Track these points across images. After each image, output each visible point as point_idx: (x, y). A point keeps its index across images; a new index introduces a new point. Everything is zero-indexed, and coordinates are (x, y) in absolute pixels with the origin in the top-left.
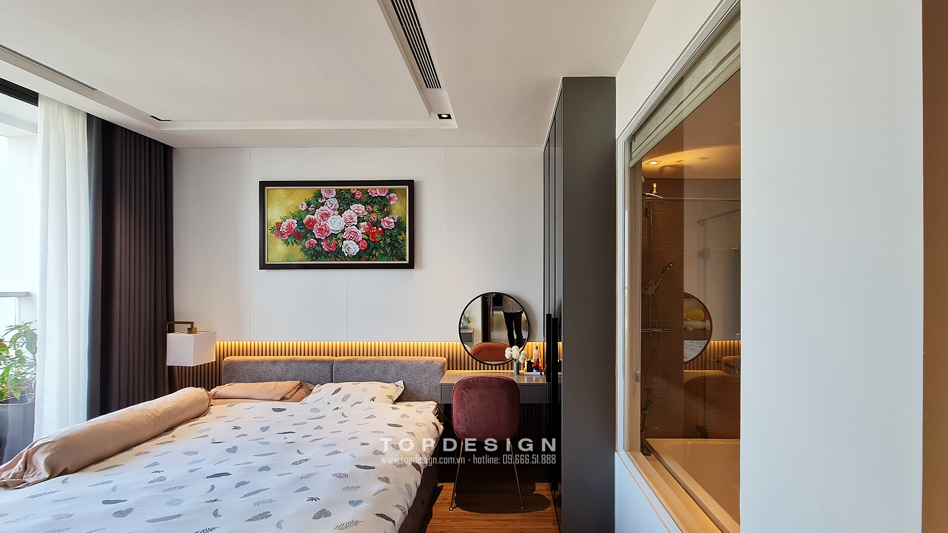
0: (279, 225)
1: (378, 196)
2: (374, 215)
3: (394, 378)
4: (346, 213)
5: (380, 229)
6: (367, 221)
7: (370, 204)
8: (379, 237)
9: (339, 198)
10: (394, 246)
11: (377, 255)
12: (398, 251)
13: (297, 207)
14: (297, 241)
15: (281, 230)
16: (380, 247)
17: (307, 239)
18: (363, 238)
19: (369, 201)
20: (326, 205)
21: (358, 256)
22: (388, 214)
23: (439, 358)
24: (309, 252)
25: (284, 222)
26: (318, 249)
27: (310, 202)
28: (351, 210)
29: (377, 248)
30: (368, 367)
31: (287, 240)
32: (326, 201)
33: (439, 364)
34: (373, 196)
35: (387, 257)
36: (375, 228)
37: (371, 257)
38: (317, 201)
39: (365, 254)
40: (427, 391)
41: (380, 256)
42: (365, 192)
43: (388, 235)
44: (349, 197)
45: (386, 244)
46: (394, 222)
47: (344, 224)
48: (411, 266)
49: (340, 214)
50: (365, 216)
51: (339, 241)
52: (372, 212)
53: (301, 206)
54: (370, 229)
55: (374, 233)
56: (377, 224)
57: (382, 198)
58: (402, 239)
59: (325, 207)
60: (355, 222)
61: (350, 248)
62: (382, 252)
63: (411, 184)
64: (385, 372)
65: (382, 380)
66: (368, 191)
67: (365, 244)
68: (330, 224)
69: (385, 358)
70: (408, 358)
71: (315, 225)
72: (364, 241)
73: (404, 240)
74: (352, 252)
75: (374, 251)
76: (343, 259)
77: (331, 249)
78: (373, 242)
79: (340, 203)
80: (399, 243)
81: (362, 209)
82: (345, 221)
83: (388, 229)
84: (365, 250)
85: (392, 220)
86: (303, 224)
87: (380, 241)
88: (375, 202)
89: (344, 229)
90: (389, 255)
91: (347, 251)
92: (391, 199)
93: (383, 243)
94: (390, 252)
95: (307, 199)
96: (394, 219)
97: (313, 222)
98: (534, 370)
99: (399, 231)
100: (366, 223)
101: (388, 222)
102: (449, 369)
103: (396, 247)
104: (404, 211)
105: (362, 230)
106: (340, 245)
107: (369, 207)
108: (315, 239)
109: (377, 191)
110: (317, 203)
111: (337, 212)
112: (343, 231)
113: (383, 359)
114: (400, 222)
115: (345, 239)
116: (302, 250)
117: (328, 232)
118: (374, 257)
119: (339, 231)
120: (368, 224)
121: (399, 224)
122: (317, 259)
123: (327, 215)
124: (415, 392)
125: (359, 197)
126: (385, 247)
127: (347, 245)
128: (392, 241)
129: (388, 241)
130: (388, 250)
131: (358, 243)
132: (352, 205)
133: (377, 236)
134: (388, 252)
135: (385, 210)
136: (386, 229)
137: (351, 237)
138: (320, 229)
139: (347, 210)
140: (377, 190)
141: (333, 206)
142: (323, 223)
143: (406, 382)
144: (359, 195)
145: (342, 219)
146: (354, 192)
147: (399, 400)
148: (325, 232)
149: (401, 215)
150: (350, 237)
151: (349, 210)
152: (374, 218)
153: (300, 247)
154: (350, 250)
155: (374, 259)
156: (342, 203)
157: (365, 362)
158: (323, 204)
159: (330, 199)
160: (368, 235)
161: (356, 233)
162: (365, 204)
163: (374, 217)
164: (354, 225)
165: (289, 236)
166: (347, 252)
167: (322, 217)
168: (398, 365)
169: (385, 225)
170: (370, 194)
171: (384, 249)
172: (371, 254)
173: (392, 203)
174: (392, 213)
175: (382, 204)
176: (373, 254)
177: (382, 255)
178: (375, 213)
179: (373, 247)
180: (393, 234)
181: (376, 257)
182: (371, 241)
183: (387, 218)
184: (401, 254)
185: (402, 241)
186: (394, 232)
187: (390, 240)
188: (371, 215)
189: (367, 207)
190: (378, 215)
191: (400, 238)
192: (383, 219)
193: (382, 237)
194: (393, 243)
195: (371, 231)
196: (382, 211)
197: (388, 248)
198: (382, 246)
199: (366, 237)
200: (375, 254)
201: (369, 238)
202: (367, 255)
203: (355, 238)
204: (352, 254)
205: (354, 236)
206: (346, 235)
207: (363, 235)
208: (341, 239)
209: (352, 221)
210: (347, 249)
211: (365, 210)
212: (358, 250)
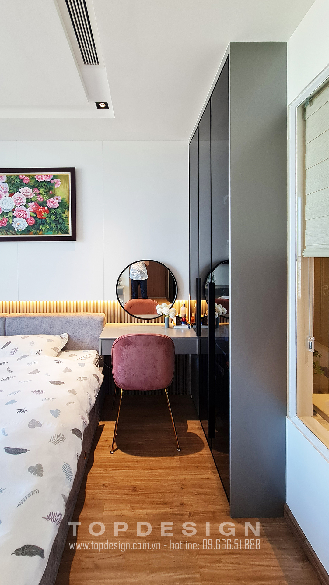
1: (44, 181)
2: (41, 197)
3: (60, 331)
4: (16, 195)
5: (46, 208)
6: (34, 202)
7: (37, 187)
8: (45, 215)
9: (10, 182)
10: (58, 222)
12: (62, 226)
18: (31, 216)
21: (27, 230)
22: (53, 196)
23: (99, 314)
28: (20, 192)
29: (43, 224)
30: (37, 322)
33: (99, 319)
34: (39, 181)
35: (52, 231)
36: (42, 207)
37: (38, 231)
39: (33, 228)
40: (88, 341)
41: (46, 230)
42: (33, 178)
43: (53, 213)
44: (18, 181)
45: (51, 221)
46: (59, 203)
47: (14, 204)
48: (73, 238)
49: (11, 195)
50: (32, 197)
51: (10, 218)
52: (39, 194)
54: (38, 208)
55: (40, 212)
57: (47, 182)
58: (65, 216)
60: (24, 202)
62: (48, 227)
63: (72, 171)
64: (51, 326)
65: (49, 333)
67: (32, 221)
68: (2, 204)
69: (52, 314)
70: (72, 313)
72: (32, 218)
73: (67, 217)
74: (22, 227)
75: (41, 227)
76: (13, 233)
77: (3, 225)
78: (40, 219)
80: (63, 220)
81: (30, 192)
82: (15, 201)
83: (53, 208)
84: (33, 225)
85: (56, 201)
87: (46, 218)
88: (42, 186)
89: (14, 208)
90: (54, 230)
92: (55, 183)
93: (49, 220)
94: (55, 227)
96: (58, 200)
98: (182, 324)
99: (63, 209)
101: (53, 203)
102: (107, 322)
103: (60, 223)
104: (67, 194)
105: (30, 209)
106: (11, 221)
107: (37, 191)
109: (42, 177)
111: (7, 194)
112: (13, 210)
113: (50, 315)
114: (64, 202)
115: (15, 217)
118: (41, 231)
119: (9, 209)
120: (35, 204)
121: (62, 204)
124: (78, 343)
125: (27, 182)
126: (50, 223)
127: (17, 221)
128: (57, 218)
129: (53, 218)
130: (54, 225)
131: (26, 220)
132: (21, 188)
134: (54, 227)
135: (51, 192)
136: (51, 208)
137: (21, 215)
139: (17, 192)
141: (4, 189)
143: (70, 334)
144: (26, 180)
145: (13, 200)
146: (23, 177)
147: (64, 349)
149: (64, 197)
150: (19, 215)
152: (40, 199)
154: (19, 225)
155: (41, 233)
156: (12, 186)
157: (34, 318)
159: (2, 184)
160: (35, 213)
161: (25, 211)
162: (32, 187)
163: (40, 198)
164: (23, 205)
166: (16, 227)
168: (63, 320)
169: (50, 205)
170: (37, 179)
171: (49, 224)
172: (38, 229)
173: (56, 187)
174: (57, 194)
175: (48, 188)
176: (40, 228)
177: (48, 230)
178: (41, 195)
179: (40, 222)
180: (58, 212)
181: (42, 231)
182: (38, 218)
183: (52, 199)
184: (65, 229)
185: (65, 218)
186: (58, 211)
187: (55, 217)
188: (38, 196)
189: (34, 190)
190: (44, 196)
191: (64, 215)
192: (48, 200)
193: (48, 214)
194: (57, 219)
195: (38, 210)
196: (47, 193)
197: (53, 223)
198: (48, 222)
199: (34, 215)
200: (42, 229)
201: (36, 215)
202: (35, 230)
203: (24, 216)
204: (22, 229)
205: (23, 214)
206: (16, 213)
207: (31, 213)
208: (11, 216)
209: (21, 201)
210: (17, 225)
211: (33, 192)
212: (27, 225)
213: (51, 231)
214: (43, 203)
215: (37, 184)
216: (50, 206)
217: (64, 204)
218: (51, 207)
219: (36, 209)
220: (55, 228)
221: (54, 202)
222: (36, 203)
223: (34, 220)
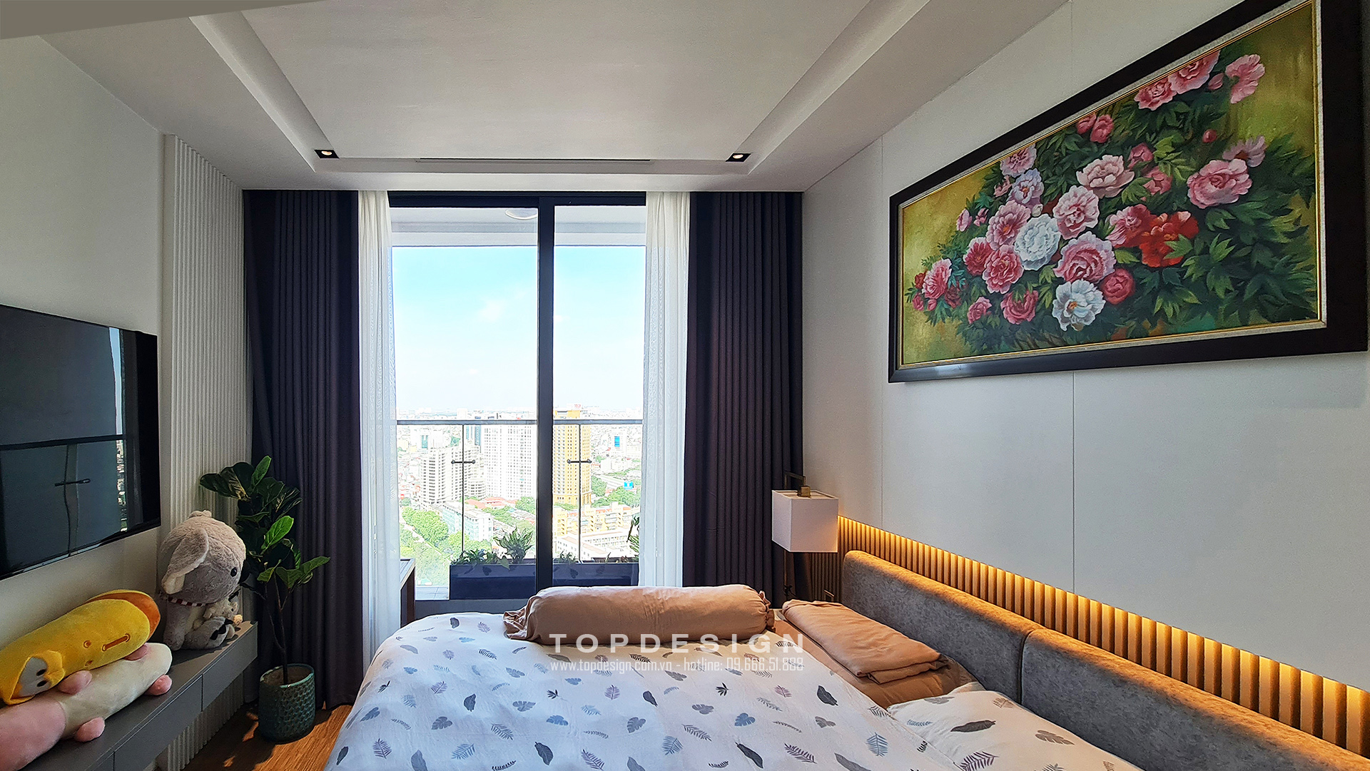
0: (920, 279)
1: (1177, 98)
2: (1160, 174)
4: (1066, 200)
5: (1185, 216)
6: (1131, 204)
7: (1142, 140)
8: (1177, 247)
9: (1047, 162)
10: (1248, 267)
11: (1169, 311)
12: (1273, 285)
13: (952, 226)
14: (951, 309)
15: (923, 291)
16: (1186, 282)
17: (969, 300)
18: (1117, 265)
19: (1140, 133)
20: (1013, 198)
21: (1102, 327)
22: (1217, 149)
24: (975, 333)
25: (929, 272)
26: (994, 321)
27: (976, 204)
28: (1078, 185)
29: (1169, 289)
31: (933, 311)
32: (1011, 188)
34: (1153, 108)
35: (1215, 314)
36: (1164, 217)
37: (1146, 323)
38: (992, 195)
39: (1125, 314)
41: (1184, 314)
42: (1129, 105)
43: (1218, 229)
44: (1073, 147)
45: (1209, 267)
46: (1250, 171)
47: (1059, 234)
49: (1048, 210)
50: (1124, 187)
51: (1044, 290)
52: (1152, 165)
53: (958, 222)
54: (1146, 225)
55: (1159, 236)
56: (1174, 197)
57: (1191, 97)
58: (1290, 228)
59: (1011, 204)
60: (1092, 220)
61: (1075, 304)
62: (1192, 299)
66: (1136, 99)
67: (1122, 284)
68: (1021, 247)
71: (988, 259)
72: (1123, 273)
74: (1082, 315)
75: (1159, 302)
76: (1055, 341)
77: (1023, 316)
78: (1153, 270)
79: (1048, 178)
80: (1277, 249)
81: (1115, 169)
82: (1062, 225)
83: (1220, 206)
84: (1128, 299)
85: (1238, 165)
86: (962, 266)
87: (1184, 259)
88: (1164, 125)
89: (1059, 251)
90: (1222, 308)
91: (1067, 315)
92: (1231, 84)
93: (1198, 264)
94: (1227, 291)
95: (970, 200)
96: (1247, 156)
97: (982, 252)
99: (1275, 197)
100: (1129, 209)
101: (1221, 180)
103: (1261, 269)
105: (1115, 238)
106: (1048, 299)
107: (1143, 154)
108: (988, 296)
109: (1168, 84)
110: (991, 200)
111: (1038, 208)
112: (1055, 259)
114: (1280, 159)
115: (1061, 281)
116: (960, 329)
117: (1016, 271)
118: (1160, 321)
119: (1043, 259)
120: (1137, 213)
121: (1274, 171)
122: (990, 350)
123: (1014, 225)
125: (1105, 132)
126: (1204, 277)
127: (1066, 297)
128: (1241, 245)
129: (1222, 250)
130: (1221, 286)
131: (1100, 285)
132: (1081, 169)
133: (1174, 242)
134: (1220, 293)
135: (1207, 135)
136: (1209, 208)
138: (997, 269)
139: (1067, 191)
140: (1172, 79)
141: (1029, 194)
142: (1004, 248)
144: (1102, 127)
145: (1054, 222)
146: (1089, 124)
148: (1010, 272)
149: (1283, 130)
150: (1074, 271)
151: (1073, 188)
152: (1158, 183)
153: (956, 322)
154: (1076, 309)
155: (1159, 327)
156: (1054, 174)
158: (1003, 200)
159: (1022, 178)
160: (1135, 251)
161: (1094, 251)
162: (1122, 148)
163: (1157, 181)
164: (1087, 229)
165: (937, 301)
166: (1065, 320)
167: (1001, 233)
169: (1204, 195)
170: (1142, 106)
171: (1201, 286)
172: (1145, 313)
173: (1235, 98)
174: (1240, 134)
175: (1193, 121)
176: (1157, 310)
177: (1194, 310)
178: (1161, 165)
179: (1156, 285)
180: (1245, 218)
181: (1166, 319)
182: (1146, 267)
183: (1214, 166)
184: (1287, 294)
185: (1288, 236)
186: (1248, 211)
187: (1229, 245)
188: (1149, 176)
189: (1131, 156)
190: (1176, 164)
191: (1283, 224)
192: (1195, 176)
193: (1193, 241)
194: (1242, 253)
195: (1146, 234)
196: (1191, 148)
197: (1217, 278)
198: (1191, 276)
199: (1129, 258)
200: (1162, 309)
201: (1139, 258)
202: (1133, 317)
203: (1091, 271)
204: (1083, 322)
205: (1089, 265)
206: (1063, 268)
207: (1118, 253)
208: (1050, 281)
209: (1082, 217)
210: (1069, 310)
211: (1126, 168)
212: (1100, 306)
213: (1208, 314)
214: (1168, 198)
215: (1141, 127)
216: (1202, 200)
217: (1281, 165)
218: (1208, 203)
219: (1139, 231)
220: (1231, 296)
221: (1223, 175)
222: (1140, 206)
223: (1131, 280)
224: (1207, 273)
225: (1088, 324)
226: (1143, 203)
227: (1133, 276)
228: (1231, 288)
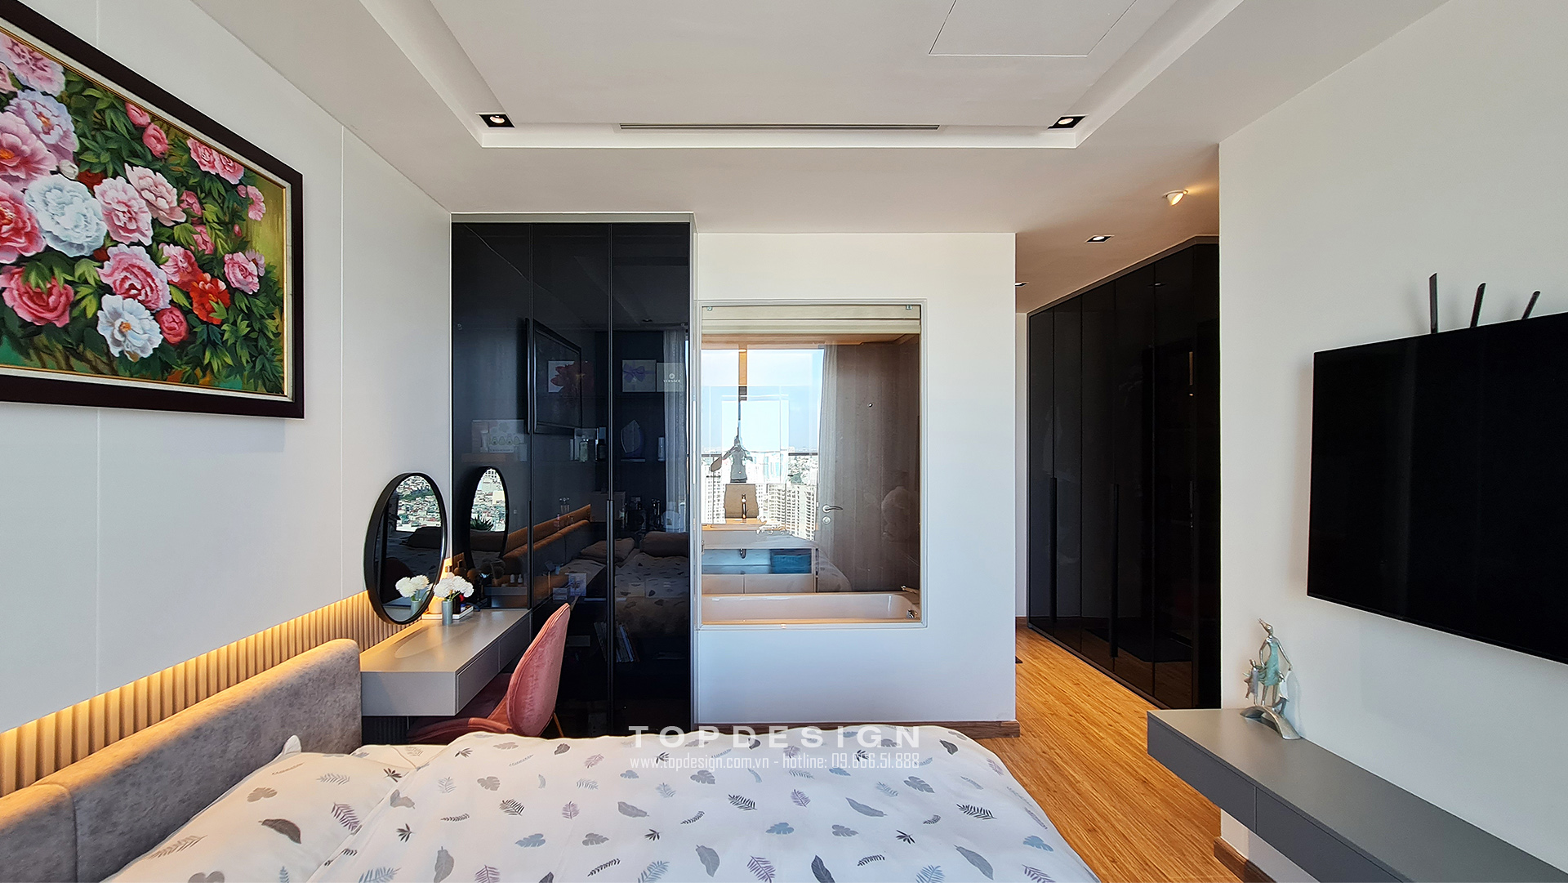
1: (218, 174)
2: (207, 235)
4: (111, 187)
5: (222, 286)
6: (182, 246)
7: (193, 191)
8: (219, 312)
10: (256, 346)
11: (215, 365)
16: (225, 343)
18: (172, 302)
19: (189, 180)
20: (19, 113)
21: (159, 363)
22: (242, 244)
28: (126, 180)
29: (214, 345)
32: (15, 94)
34: (201, 165)
35: (241, 376)
36: (208, 276)
37: (198, 371)
39: (180, 358)
41: (224, 373)
42: (179, 140)
43: (242, 311)
44: (118, 124)
45: (237, 337)
46: (259, 277)
47: (105, 227)
48: (298, 409)
49: (87, 180)
50: (177, 223)
51: (86, 291)
52: (201, 221)
54: (193, 275)
55: (204, 291)
57: (229, 188)
58: (274, 329)
60: (144, 235)
61: (128, 327)
62: (229, 361)
66: (188, 142)
67: (180, 326)
68: (40, 205)
72: (178, 313)
73: (279, 335)
74: (139, 344)
75: (208, 354)
76: (101, 366)
77: (49, 315)
78: (203, 322)
79: (84, 135)
80: (269, 340)
81: (166, 195)
82: (109, 218)
83: (243, 291)
84: (181, 346)
85: (252, 268)
87: (222, 324)
88: (210, 193)
89: (105, 249)
90: (246, 373)
91: (119, 337)
92: (249, 201)
93: (231, 332)
94: (247, 362)
96: (257, 264)
100: (179, 249)
101: (244, 272)
103: (262, 351)
104: (278, 252)
105: (168, 272)
106: (90, 306)
107: (194, 204)
109: (213, 157)
111: (70, 168)
112: (100, 256)
115: (107, 290)
118: (208, 372)
119: (81, 247)
120: (186, 256)
123: (28, 162)
125: (159, 147)
126: (235, 344)
127: (116, 314)
128: (252, 329)
129: (244, 328)
130: (245, 356)
131: (157, 315)
132: (132, 165)
133: (215, 305)
134: (244, 361)
135: (236, 227)
136: (237, 289)
137: (132, 287)
139: (112, 176)
140: (214, 154)
141: (53, 134)
142: (8, 190)
144: (159, 140)
145: (97, 204)
146: (141, 119)
148: (20, 232)
149: (272, 260)
150: (127, 285)
151: (118, 178)
152: (205, 242)
154: (129, 333)
155: (207, 378)
156: (93, 137)
159: (37, 95)
160: (188, 296)
161: (148, 274)
162: (177, 182)
163: (205, 238)
164: (140, 244)
166: (117, 343)
169: (235, 276)
170: (193, 155)
171: (232, 351)
172: (197, 362)
173: (251, 215)
174: (253, 244)
175: (228, 207)
176: (206, 362)
177: (229, 369)
178: (208, 228)
179: (205, 337)
180: (256, 311)
181: (214, 371)
182: (197, 317)
183: (240, 257)
184: (273, 374)
185: (274, 334)
186: (256, 305)
187: (248, 327)
188: (199, 229)
189: (183, 198)
190: (217, 235)
192: (229, 256)
193: (227, 310)
194: (254, 335)
195: (193, 284)
196: (228, 230)
197: (242, 349)
198: (227, 340)
199: (183, 301)
200: (210, 362)
201: (191, 304)
202: (186, 364)
203: (146, 294)
204: (139, 352)
205: (143, 287)
206: (111, 275)
207: (174, 290)
208: (92, 281)
209: (132, 226)
210: (120, 331)
211: (179, 205)
212: (157, 340)
213: (238, 376)
214: (212, 261)
215: (193, 176)
216: (233, 280)
217: (271, 284)
218: (237, 285)
219: (189, 277)
221: (246, 269)
222: (189, 253)
223: (185, 324)
224: (236, 341)
225: (145, 356)
226: (191, 250)
227: (186, 319)
228: (249, 360)
